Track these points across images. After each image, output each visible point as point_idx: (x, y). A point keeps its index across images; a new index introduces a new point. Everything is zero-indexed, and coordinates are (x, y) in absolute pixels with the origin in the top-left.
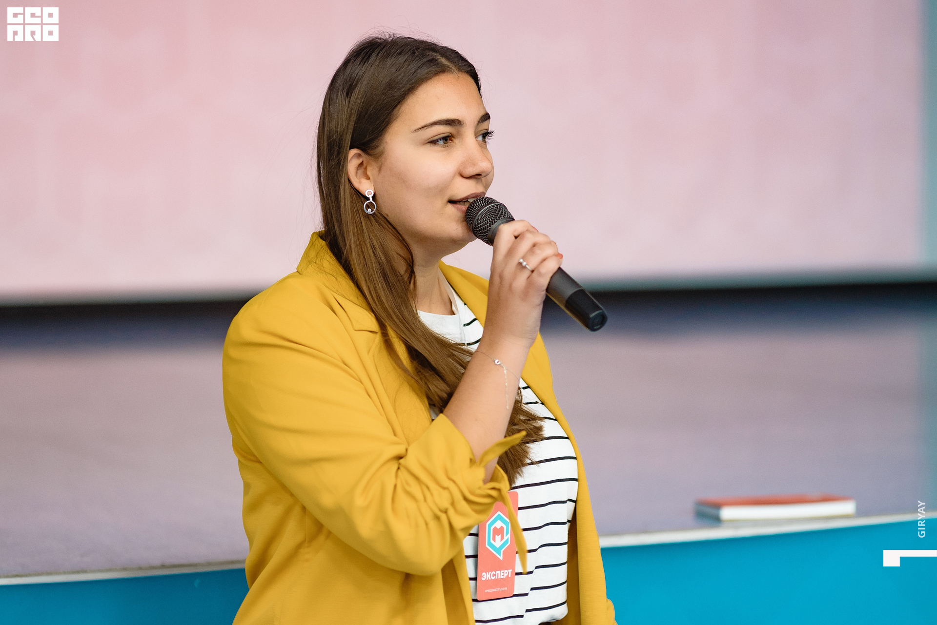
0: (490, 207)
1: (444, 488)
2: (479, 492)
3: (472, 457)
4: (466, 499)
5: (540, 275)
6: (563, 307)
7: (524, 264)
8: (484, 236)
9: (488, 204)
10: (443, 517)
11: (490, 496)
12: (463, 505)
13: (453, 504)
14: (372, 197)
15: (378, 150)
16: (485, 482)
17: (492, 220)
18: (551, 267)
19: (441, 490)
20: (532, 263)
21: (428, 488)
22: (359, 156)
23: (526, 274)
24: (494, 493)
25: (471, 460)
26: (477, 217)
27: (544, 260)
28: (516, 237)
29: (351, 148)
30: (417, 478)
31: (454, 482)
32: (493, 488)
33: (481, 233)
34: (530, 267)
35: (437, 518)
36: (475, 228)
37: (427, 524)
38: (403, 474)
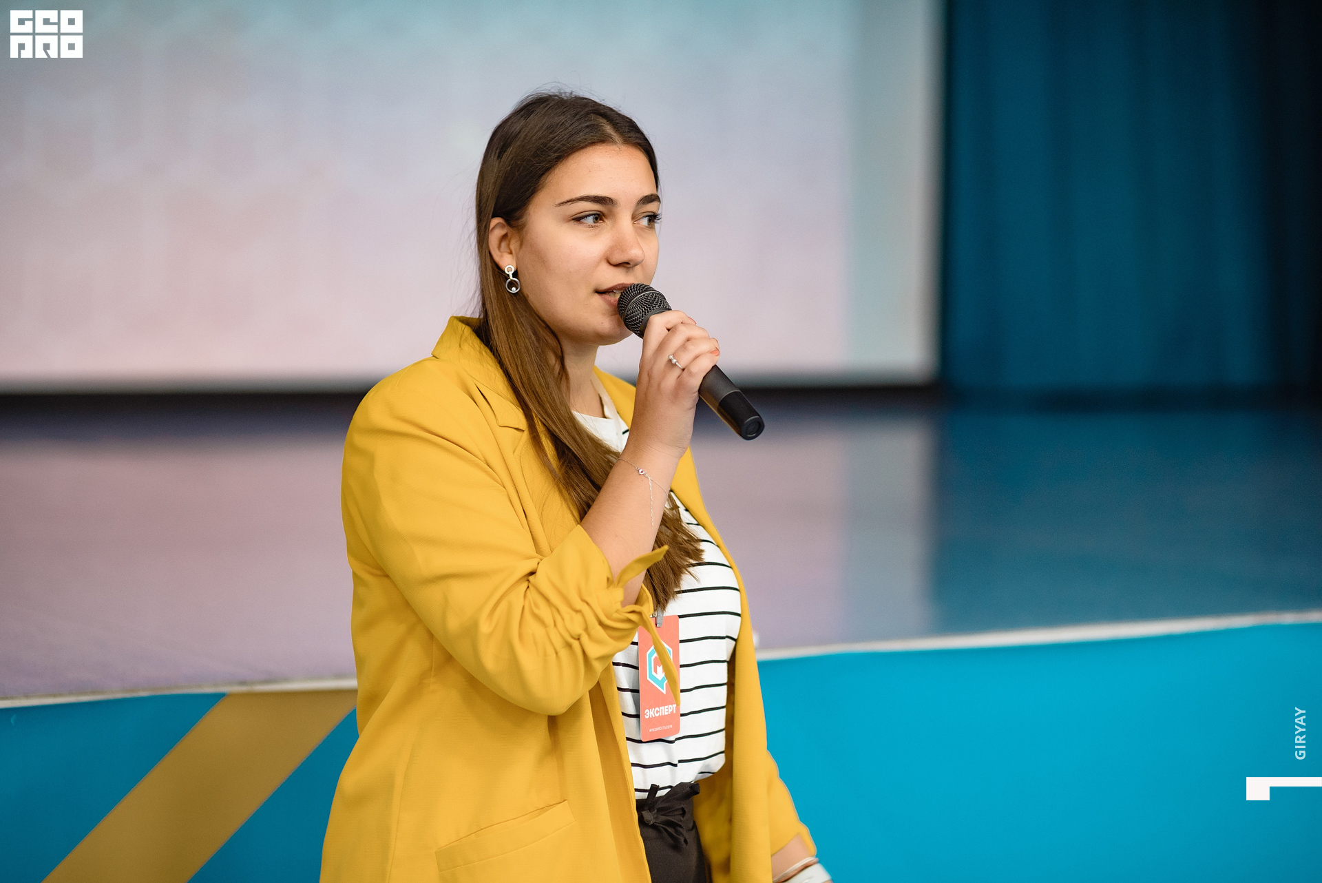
0: (644, 295)
1: (577, 611)
2: (616, 615)
3: (610, 576)
4: (601, 624)
5: (691, 374)
6: (716, 412)
7: (674, 361)
8: (636, 328)
9: (643, 292)
10: (575, 644)
11: (629, 621)
12: (599, 631)
13: (586, 630)
14: (513, 274)
15: (521, 221)
16: (624, 604)
17: (645, 309)
18: (704, 365)
19: (574, 613)
20: (683, 361)
21: (558, 611)
22: (503, 227)
23: (676, 372)
24: (633, 617)
25: (608, 579)
26: (629, 306)
27: (697, 357)
28: (669, 330)
29: (493, 216)
30: (547, 600)
31: (588, 604)
32: (633, 612)
33: (632, 325)
34: (680, 365)
35: (569, 646)
36: (626, 319)
37: (556, 653)
38: (532, 594)
